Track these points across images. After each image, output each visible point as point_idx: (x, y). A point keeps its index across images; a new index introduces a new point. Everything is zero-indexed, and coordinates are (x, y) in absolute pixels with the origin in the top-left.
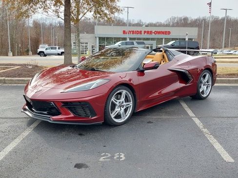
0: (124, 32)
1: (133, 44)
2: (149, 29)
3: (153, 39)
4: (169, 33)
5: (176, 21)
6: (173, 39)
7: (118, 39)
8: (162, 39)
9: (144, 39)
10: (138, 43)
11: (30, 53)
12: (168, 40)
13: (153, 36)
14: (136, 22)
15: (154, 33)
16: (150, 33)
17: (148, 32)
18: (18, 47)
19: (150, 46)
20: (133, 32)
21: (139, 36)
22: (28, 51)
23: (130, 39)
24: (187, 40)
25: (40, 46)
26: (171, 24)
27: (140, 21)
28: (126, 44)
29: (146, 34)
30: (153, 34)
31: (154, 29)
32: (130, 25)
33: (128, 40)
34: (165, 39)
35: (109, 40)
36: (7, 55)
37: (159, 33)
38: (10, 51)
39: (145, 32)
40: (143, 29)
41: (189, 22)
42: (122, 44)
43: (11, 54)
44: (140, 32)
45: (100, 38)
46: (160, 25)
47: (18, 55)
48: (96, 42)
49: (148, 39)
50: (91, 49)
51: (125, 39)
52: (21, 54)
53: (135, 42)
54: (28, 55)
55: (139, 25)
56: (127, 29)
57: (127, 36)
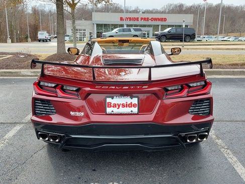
0: (121, 19)
1: (130, 30)
2: (146, 16)
3: (149, 26)
4: (165, 20)
5: (171, 8)
6: (169, 26)
7: (115, 26)
8: (158, 25)
9: (141, 26)
10: (136, 30)
11: (29, 39)
12: (164, 27)
13: (150, 23)
14: (134, 9)
15: (151, 19)
16: (146, 19)
17: (145, 19)
18: (17, 34)
19: (146, 33)
20: (130, 19)
21: (136, 23)
22: (27, 38)
23: (128, 26)
24: (184, 26)
25: (39, 32)
26: (167, 11)
27: (138, 7)
28: (124, 30)
29: (143, 21)
30: (150, 21)
31: (150, 16)
32: (127, 11)
33: (125, 27)
34: (162, 25)
35: (107, 27)
36: (6, 42)
37: (155, 19)
38: (9, 38)
39: (142, 19)
40: (140, 16)
41: (184, 9)
42: (120, 31)
43: (9, 41)
44: (137, 19)
45: (97, 25)
46: (157, 12)
47: (17, 42)
48: (93, 29)
49: (144, 26)
50: (89, 36)
51: (122, 26)
52: (20, 40)
53: (132, 29)
54: (27, 41)
55: (136, 11)
56: (124, 15)
57: (124, 23)
